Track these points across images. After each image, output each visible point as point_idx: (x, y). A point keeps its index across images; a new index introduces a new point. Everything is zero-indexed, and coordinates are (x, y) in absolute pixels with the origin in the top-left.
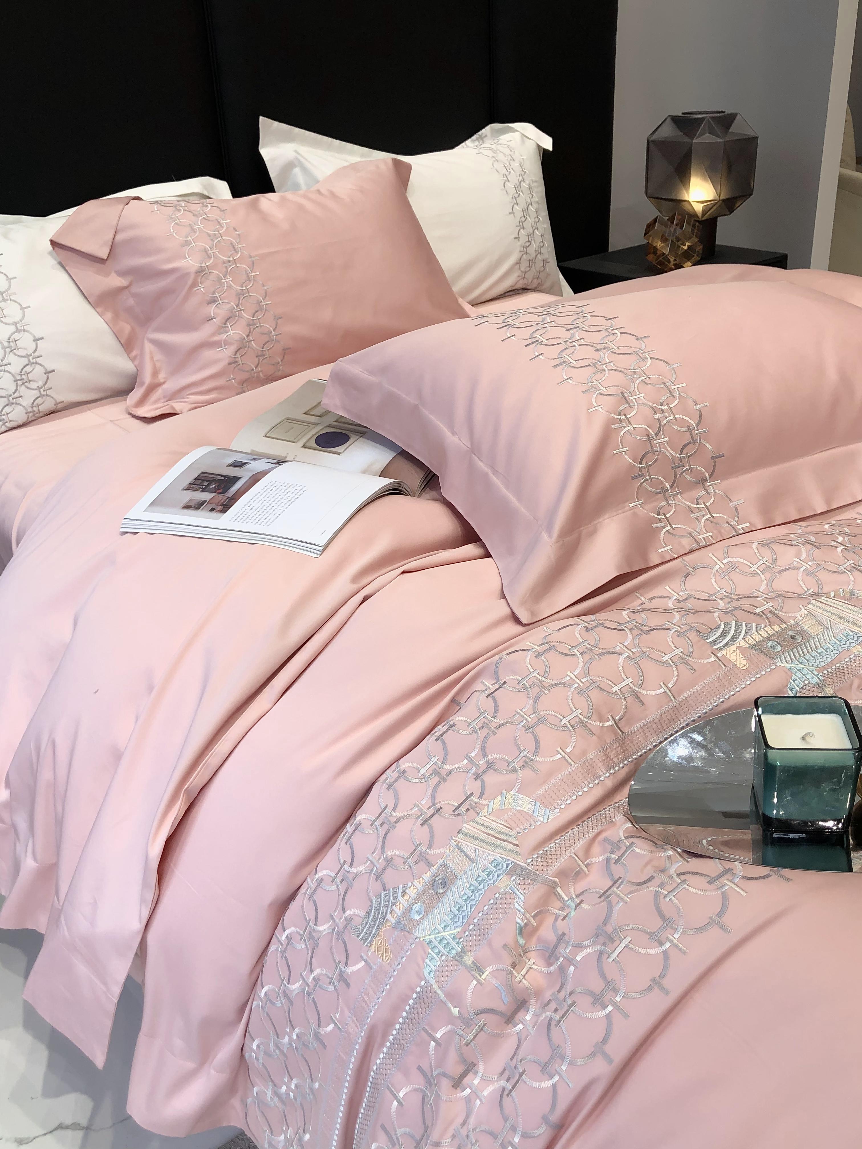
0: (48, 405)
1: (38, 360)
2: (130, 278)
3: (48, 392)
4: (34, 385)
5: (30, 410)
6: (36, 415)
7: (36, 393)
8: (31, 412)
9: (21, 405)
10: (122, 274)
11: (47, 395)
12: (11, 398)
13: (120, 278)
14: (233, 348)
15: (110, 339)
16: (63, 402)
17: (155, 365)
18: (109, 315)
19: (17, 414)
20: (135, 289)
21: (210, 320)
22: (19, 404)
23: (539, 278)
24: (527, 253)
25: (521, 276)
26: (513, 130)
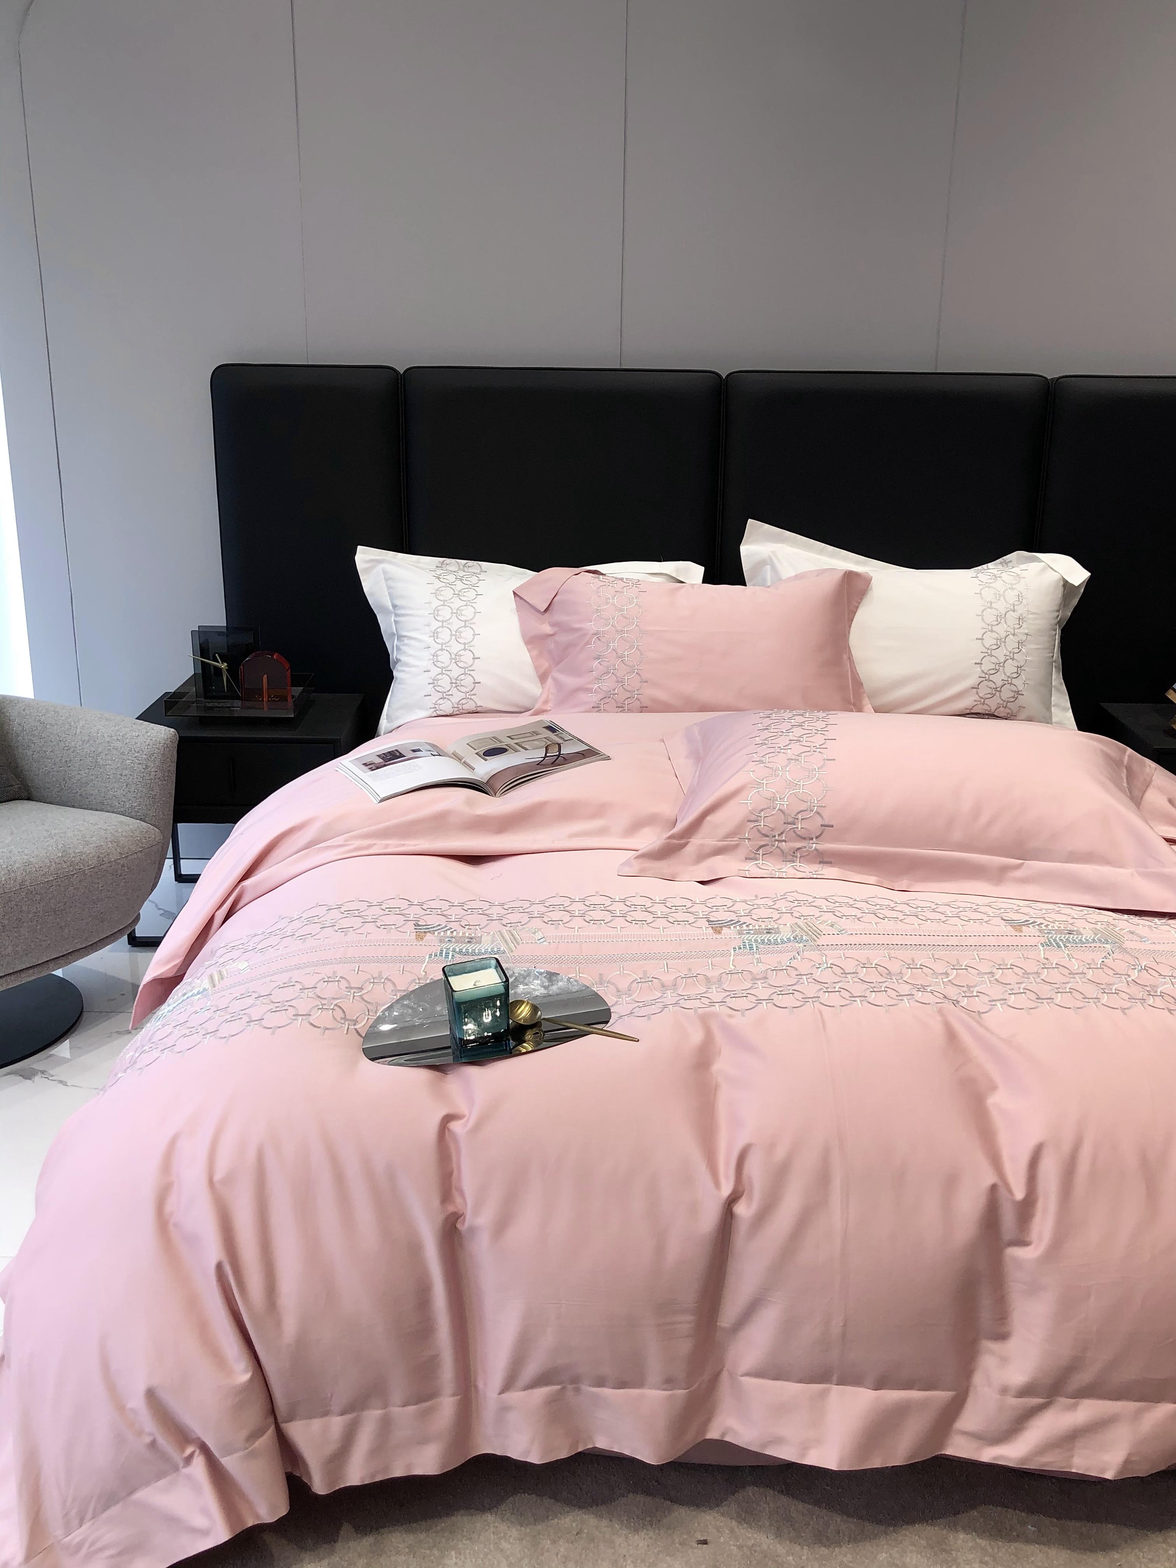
0: (470, 706)
1: (471, 673)
2: (556, 629)
3: (473, 697)
4: (463, 689)
5: (456, 706)
6: (460, 711)
7: (463, 696)
8: (457, 708)
9: (451, 701)
10: (553, 625)
11: (471, 699)
12: (445, 694)
13: (550, 628)
14: (600, 696)
15: (530, 669)
16: (482, 706)
17: (548, 695)
18: (535, 652)
19: (447, 707)
20: (556, 638)
21: (592, 671)
22: (449, 700)
23: (1008, 708)
24: (991, 681)
25: (978, 701)
26: (1040, 560)
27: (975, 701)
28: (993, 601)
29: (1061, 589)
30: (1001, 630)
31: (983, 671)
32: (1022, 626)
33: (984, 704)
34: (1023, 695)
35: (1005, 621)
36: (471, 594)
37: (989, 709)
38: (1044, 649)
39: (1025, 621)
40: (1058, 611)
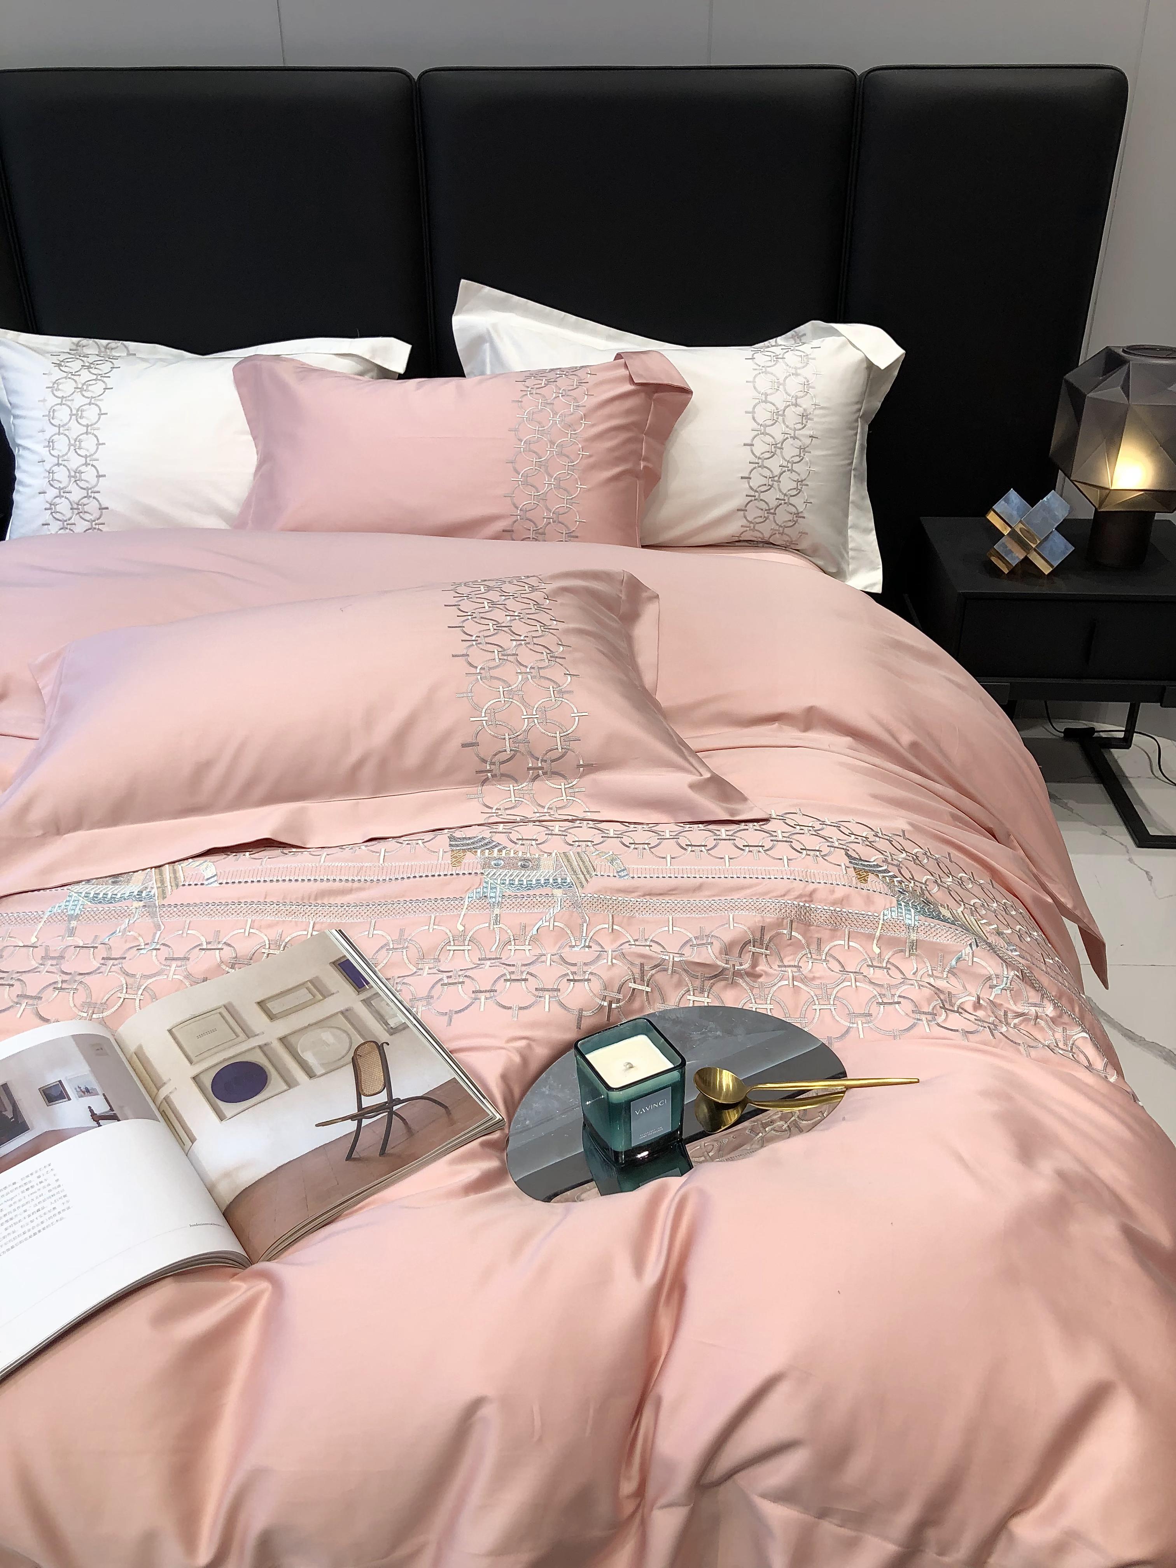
4: (87, 517)
12: (65, 523)
23: (785, 534)
24: (761, 500)
25: (747, 527)
26: (839, 334)
27: (742, 526)
28: (769, 392)
29: (863, 374)
30: (777, 432)
31: (751, 488)
32: (805, 426)
33: (754, 530)
34: (804, 517)
35: (784, 421)
36: (97, 388)
37: (761, 536)
38: (838, 455)
39: (809, 419)
40: (860, 402)
